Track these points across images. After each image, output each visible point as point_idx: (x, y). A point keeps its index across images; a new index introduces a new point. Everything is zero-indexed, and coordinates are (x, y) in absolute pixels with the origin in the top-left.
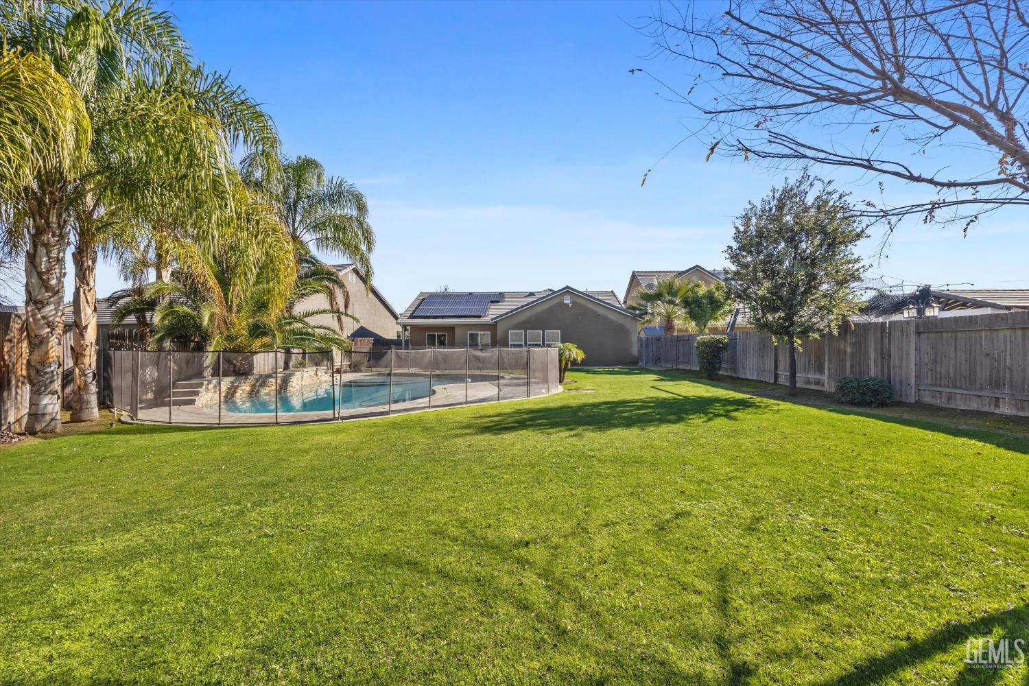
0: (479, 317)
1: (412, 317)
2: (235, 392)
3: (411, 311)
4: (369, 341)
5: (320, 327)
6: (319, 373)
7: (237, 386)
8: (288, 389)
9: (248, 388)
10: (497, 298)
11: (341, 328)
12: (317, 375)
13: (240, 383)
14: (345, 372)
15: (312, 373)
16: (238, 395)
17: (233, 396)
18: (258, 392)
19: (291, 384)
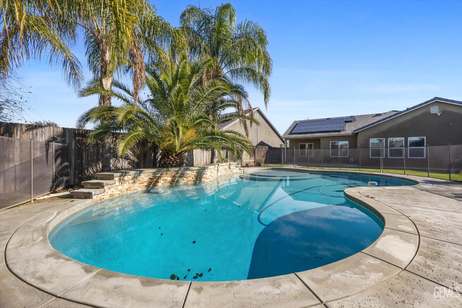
0: (339, 131)
1: (291, 133)
2: (157, 182)
3: (290, 131)
4: (266, 148)
5: (231, 132)
6: (232, 167)
7: (159, 177)
8: (203, 180)
9: (169, 179)
10: (349, 120)
11: (247, 134)
12: (230, 168)
13: (162, 174)
14: (252, 166)
15: (227, 167)
16: (160, 184)
17: (155, 185)
18: (178, 182)
19: (204, 176)
